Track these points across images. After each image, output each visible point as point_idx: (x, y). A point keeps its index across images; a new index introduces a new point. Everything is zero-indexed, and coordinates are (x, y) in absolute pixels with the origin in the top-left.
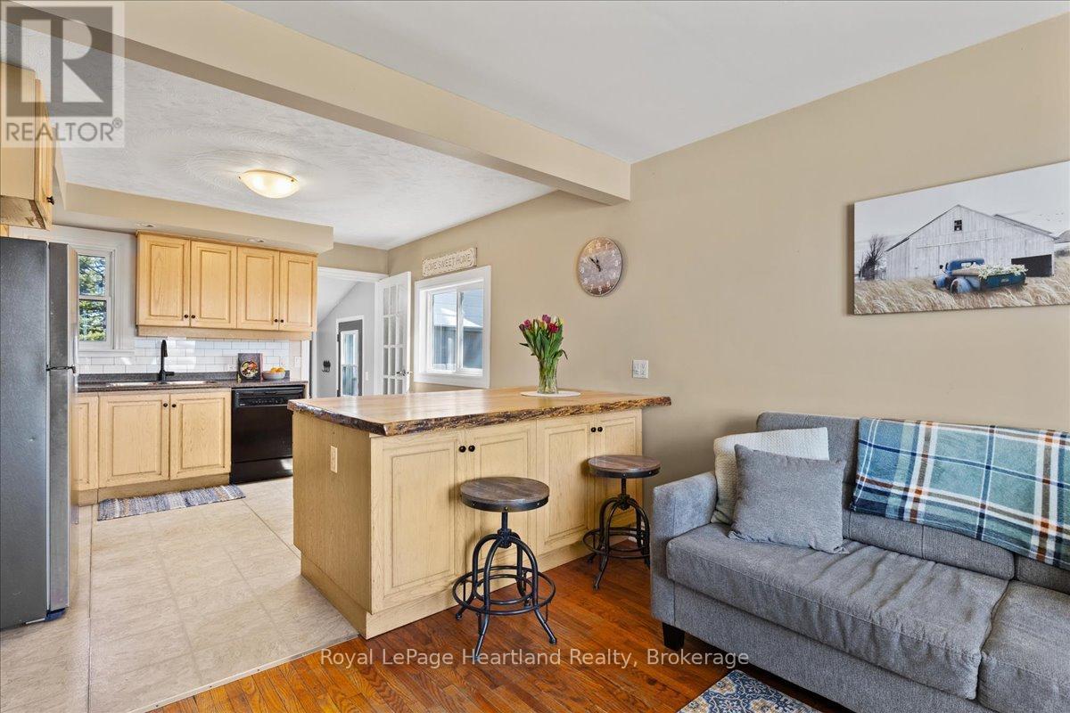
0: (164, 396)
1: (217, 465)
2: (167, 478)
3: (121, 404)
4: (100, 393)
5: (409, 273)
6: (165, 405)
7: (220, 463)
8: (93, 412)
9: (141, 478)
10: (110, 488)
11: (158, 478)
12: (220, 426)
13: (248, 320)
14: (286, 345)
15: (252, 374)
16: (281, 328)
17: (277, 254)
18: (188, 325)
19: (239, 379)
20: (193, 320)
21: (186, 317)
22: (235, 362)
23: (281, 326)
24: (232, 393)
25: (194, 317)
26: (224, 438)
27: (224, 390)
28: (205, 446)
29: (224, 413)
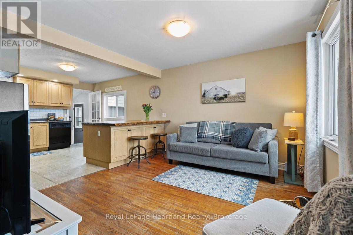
5: (100, 91)
7: (46, 144)
12: (46, 133)
13: (52, 103)
14: (62, 111)
15: (52, 119)
16: (62, 106)
17: (60, 84)
18: (33, 104)
19: (48, 120)
20: (35, 103)
21: (32, 102)
22: (46, 116)
23: (62, 105)
24: (49, 124)
25: (35, 102)
26: (47, 137)
27: (46, 123)
28: (41, 139)
29: (47, 130)
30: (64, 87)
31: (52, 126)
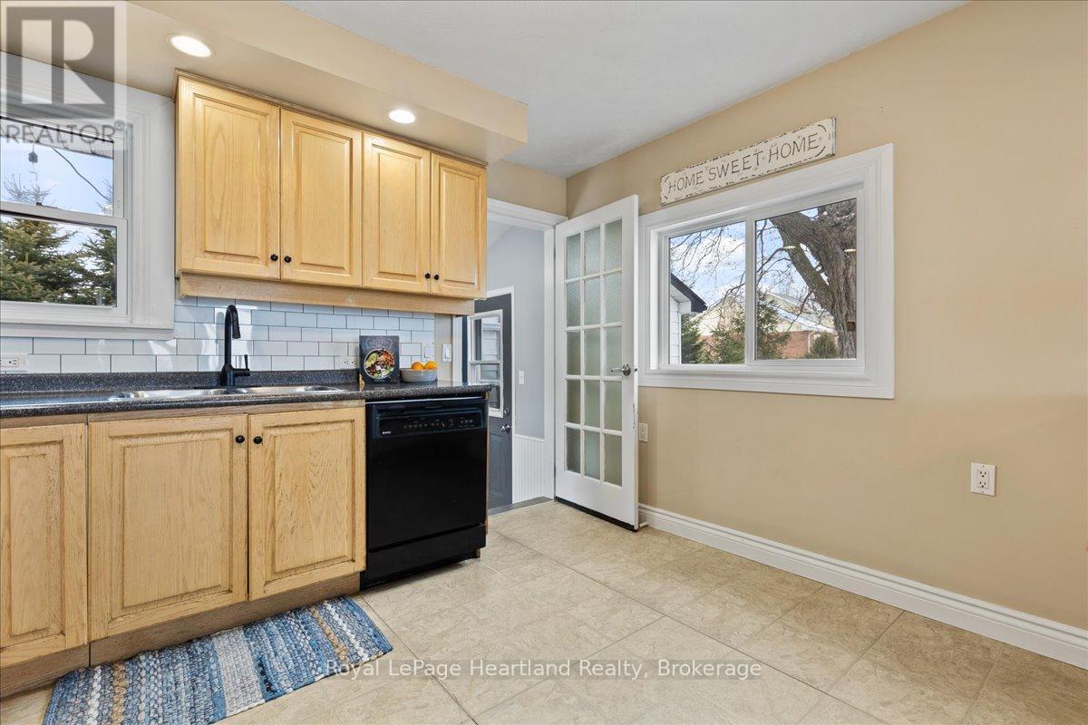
0: (236, 421)
1: (341, 559)
2: (242, 598)
3: (141, 441)
4: (91, 416)
5: (636, 197)
6: (240, 440)
7: (347, 552)
8: (75, 464)
9: (190, 605)
10: (114, 637)
11: (222, 601)
12: (346, 477)
13: (381, 273)
14: (430, 324)
15: (384, 374)
16: (435, 290)
17: (425, 154)
18: (277, 276)
19: (362, 383)
20: (286, 266)
21: (274, 258)
22: (352, 352)
23: (434, 287)
24: (368, 409)
25: (288, 260)
26: (354, 503)
27: (351, 403)
28: (318, 520)
29: (353, 452)
30: (444, 175)
31: (384, 424)
